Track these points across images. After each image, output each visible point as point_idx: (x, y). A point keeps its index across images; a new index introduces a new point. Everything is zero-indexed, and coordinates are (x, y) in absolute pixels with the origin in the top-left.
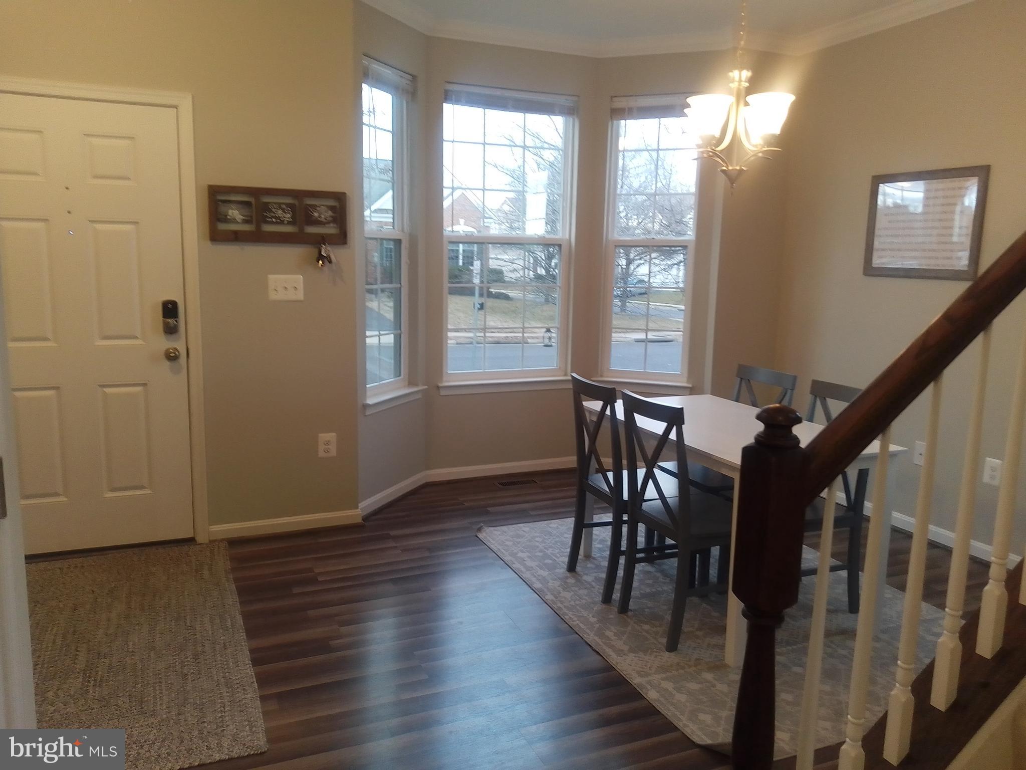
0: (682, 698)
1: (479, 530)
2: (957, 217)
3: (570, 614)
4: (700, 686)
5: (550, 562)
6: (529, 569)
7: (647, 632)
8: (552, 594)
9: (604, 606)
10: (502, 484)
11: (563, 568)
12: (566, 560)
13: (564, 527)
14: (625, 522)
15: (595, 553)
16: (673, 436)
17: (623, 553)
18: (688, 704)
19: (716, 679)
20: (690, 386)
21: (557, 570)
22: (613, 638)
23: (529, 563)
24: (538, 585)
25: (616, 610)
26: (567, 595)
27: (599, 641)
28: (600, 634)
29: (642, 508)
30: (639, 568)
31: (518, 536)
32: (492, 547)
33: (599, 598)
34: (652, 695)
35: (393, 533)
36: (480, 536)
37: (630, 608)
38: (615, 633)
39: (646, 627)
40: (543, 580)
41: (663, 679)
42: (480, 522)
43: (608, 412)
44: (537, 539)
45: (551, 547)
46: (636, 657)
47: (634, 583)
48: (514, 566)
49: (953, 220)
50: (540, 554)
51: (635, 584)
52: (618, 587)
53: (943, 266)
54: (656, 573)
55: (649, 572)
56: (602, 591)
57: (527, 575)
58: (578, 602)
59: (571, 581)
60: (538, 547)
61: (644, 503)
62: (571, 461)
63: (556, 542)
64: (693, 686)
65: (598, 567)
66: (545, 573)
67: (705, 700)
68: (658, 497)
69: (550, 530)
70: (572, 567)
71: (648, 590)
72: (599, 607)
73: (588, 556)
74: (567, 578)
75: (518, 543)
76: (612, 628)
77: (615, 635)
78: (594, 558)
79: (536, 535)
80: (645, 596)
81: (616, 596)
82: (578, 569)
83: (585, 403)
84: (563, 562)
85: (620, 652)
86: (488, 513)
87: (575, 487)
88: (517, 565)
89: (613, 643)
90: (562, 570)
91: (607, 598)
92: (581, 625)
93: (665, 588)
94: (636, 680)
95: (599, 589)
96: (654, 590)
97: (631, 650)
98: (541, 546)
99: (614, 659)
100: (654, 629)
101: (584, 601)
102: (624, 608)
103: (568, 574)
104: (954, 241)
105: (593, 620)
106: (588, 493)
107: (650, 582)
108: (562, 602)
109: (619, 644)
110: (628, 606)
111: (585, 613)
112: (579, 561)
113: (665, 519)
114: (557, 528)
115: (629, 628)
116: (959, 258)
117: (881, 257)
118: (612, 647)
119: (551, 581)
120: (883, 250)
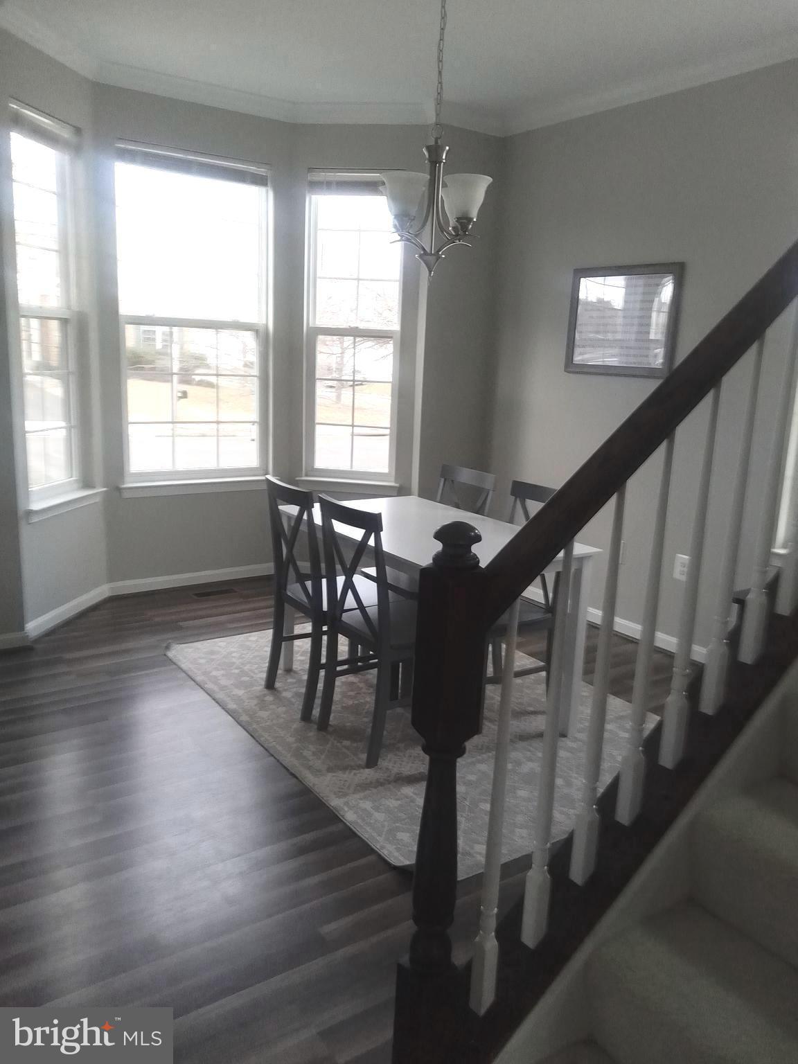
0: (379, 816)
1: (168, 648)
2: (654, 315)
3: (266, 735)
4: (399, 802)
5: (248, 679)
6: (223, 688)
7: (347, 748)
8: (247, 715)
9: (303, 723)
10: (196, 595)
11: (261, 685)
12: (264, 675)
13: (262, 640)
14: (325, 633)
15: (296, 666)
16: (372, 542)
17: (323, 666)
18: (386, 823)
19: (416, 794)
20: (397, 485)
21: (255, 688)
22: (311, 758)
23: (224, 682)
24: (232, 706)
25: (316, 727)
26: (264, 714)
27: (296, 762)
28: (298, 754)
29: (342, 619)
30: (339, 681)
31: (212, 653)
32: (183, 666)
33: (299, 716)
34: (350, 817)
35: (68, 656)
36: (171, 654)
37: (330, 723)
38: (313, 753)
39: (347, 743)
40: (238, 700)
41: (361, 799)
42: (168, 639)
43: (305, 517)
44: (233, 655)
45: (249, 663)
46: (333, 776)
47: (335, 695)
48: (206, 686)
49: (650, 317)
50: (237, 671)
51: (336, 697)
52: (318, 702)
53: (639, 363)
54: (359, 684)
55: (353, 683)
56: (301, 707)
57: (220, 695)
58: (274, 722)
59: (269, 698)
60: (234, 663)
61: (344, 614)
62: (268, 568)
63: (255, 657)
64: (393, 803)
65: (300, 681)
66: (240, 692)
67: (404, 816)
68: (357, 607)
69: (248, 643)
70: (270, 684)
71: (350, 702)
72: (297, 725)
73: (289, 670)
74: (265, 695)
75: (212, 660)
76: (311, 747)
77: (314, 754)
78: (295, 672)
79: (232, 649)
80: (346, 708)
81: (316, 712)
82: (278, 685)
83: (280, 507)
84: (261, 678)
85: (317, 772)
86: (181, 628)
87: (273, 596)
88: (210, 686)
89: (311, 763)
90: (260, 685)
91: (306, 716)
92: (277, 746)
93: (368, 699)
94: (335, 802)
95: (299, 705)
96: (356, 702)
97: (330, 770)
98: (238, 662)
99: (311, 779)
100: (355, 745)
101: (282, 720)
102: (323, 724)
103: (266, 691)
104: (651, 338)
105: (291, 740)
106: (285, 604)
107: (352, 693)
108: (258, 723)
109: (318, 764)
110: (329, 722)
111: (282, 733)
112: (278, 676)
113: (366, 629)
114: (257, 641)
115: (329, 746)
116: (656, 356)
117: (581, 354)
118: (310, 768)
119: (247, 701)
120: (584, 347)
